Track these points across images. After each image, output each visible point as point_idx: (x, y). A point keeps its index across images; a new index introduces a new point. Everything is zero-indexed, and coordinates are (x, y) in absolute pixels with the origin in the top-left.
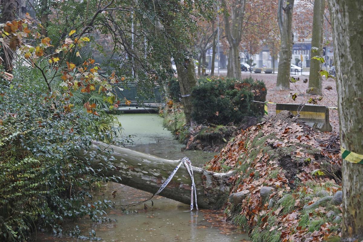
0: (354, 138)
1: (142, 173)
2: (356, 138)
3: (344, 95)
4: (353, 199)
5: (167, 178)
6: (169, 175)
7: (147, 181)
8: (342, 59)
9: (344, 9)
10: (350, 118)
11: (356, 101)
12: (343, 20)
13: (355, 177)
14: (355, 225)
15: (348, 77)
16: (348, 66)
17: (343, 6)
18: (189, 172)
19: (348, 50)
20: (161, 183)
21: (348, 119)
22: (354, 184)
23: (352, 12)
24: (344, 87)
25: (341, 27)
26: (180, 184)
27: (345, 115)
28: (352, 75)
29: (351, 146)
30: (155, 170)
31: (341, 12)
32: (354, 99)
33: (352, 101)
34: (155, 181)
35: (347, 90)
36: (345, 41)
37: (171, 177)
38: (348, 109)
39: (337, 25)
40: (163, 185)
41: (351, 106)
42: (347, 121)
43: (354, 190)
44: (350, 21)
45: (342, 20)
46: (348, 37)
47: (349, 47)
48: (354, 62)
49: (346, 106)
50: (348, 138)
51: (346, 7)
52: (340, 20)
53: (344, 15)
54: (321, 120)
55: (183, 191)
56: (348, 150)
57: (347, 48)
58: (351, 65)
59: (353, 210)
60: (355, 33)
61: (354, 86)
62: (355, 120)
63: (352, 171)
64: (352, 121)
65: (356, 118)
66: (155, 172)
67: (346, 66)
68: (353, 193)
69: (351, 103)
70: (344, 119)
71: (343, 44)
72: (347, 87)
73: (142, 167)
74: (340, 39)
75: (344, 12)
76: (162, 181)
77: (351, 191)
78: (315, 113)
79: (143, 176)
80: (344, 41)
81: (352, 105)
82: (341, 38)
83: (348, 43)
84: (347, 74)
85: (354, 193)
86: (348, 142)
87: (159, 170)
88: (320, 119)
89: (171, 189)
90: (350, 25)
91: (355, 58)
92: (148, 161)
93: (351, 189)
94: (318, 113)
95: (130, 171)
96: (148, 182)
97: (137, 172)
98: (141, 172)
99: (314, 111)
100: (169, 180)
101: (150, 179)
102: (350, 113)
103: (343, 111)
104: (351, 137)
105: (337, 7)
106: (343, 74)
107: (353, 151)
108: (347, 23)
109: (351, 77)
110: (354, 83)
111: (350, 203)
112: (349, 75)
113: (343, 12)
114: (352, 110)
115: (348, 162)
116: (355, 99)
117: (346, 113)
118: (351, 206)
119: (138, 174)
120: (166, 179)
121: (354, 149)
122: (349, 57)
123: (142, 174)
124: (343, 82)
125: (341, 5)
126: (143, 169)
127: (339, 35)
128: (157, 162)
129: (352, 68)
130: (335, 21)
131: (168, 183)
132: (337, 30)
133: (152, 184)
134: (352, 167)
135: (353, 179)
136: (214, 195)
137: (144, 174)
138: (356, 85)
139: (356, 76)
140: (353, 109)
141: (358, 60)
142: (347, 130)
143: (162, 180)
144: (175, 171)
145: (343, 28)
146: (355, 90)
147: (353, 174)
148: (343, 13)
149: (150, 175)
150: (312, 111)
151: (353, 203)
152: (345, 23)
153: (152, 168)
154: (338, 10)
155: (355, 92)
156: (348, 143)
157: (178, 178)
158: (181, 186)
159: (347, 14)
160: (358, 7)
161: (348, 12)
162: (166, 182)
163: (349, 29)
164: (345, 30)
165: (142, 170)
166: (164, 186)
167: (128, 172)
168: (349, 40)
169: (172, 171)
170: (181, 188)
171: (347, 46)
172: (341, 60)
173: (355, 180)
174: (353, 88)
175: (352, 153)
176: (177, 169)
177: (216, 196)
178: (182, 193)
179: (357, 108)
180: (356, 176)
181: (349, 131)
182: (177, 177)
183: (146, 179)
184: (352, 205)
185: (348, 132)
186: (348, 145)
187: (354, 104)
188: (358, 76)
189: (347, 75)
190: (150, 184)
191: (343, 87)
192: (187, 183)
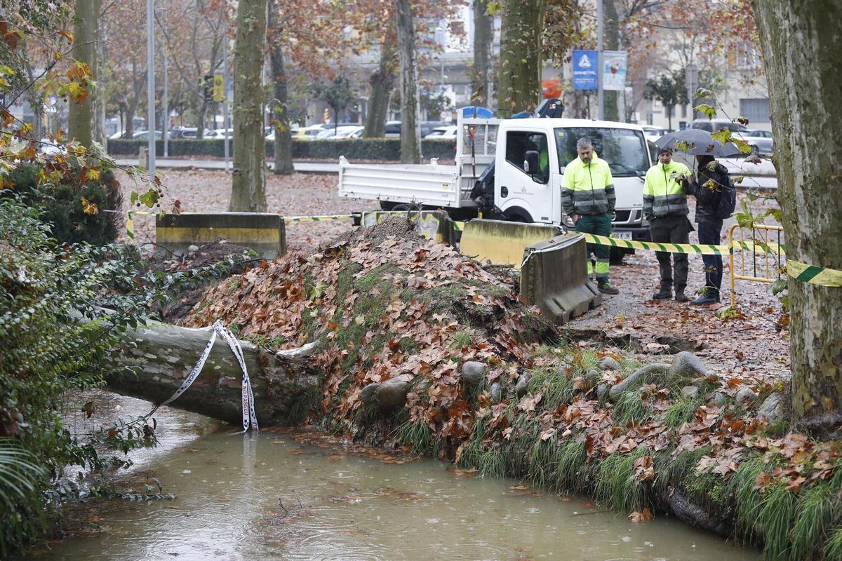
0: (832, 244)
1: (146, 358)
2: (836, 243)
3: (809, 171)
4: (829, 350)
5: (194, 365)
6: (198, 358)
7: (154, 374)
8: (804, 109)
9: (809, 24)
10: (823, 210)
11: (835, 182)
12: (808, 43)
13: (833, 312)
14: (837, 392)
15: (818, 141)
16: (819, 123)
17: (808, 20)
18: (235, 350)
19: (818, 94)
20: (182, 378)
21: (818, 212)
22: (832, 322)
23: (824, 30)
24: (810, 157)
25: (802, 55)
26: (219, 377)
27: (809, 206)
28: (825, 137)
29: (825, 258)
30: (170, 350)
31: (802, 28)
32: (830, 177)
33: (827, 181)
34: (170, 373)
35: (816, 163)
36: (812, 79)
37: (201, 364)
38: (818, 196)
39: (794, 52)
40: (185, 382)
41: (825, 190)
42: (815, 217)
43: (831, 333)
44: (821, 45)
45: (805, 43)
46: (817, 73)
47: (820, 90)
48: (829, 115)
49: (815, 191)
50: (817, 245)
51: (812, 21)
52: (802, 43)
53: (810, 36)
54: (270, 244)
55: (224, 392)
56: (817, 265)
57: (815, 91)
58: (825, 120)
59: (831, 367)
60: (830, 66)
61: (829, 155)
62: (833, 214)
63: (828, 300)
64: (826, 215)
65: (835, 211)
66: (171, 354)
67: (814, 121)
68: (830, 339)
69: (825, 184)
70: (807, 214)
71: (807, 84)
72: (816, 158)
73: (145, 347)
74: (800, 75)
75: (810, 29)
76: (185, 374)
77: (824, 336)
78: (255, 230)
79: (147, 364)
80: (809, 79)
81: (827, 188)
82: (802, 73)
83: (817, 82)
84: (815, 135)
85: (832, 338)
86: (817, 252)
87: (176, 350)
88: (268, 242)
89: (202, 388)
90: (820, 52)
91: (832, 107)
92: (153, 333)
93: (826, 332)
94: (262, 231)
95: (122, 356)
96: (157, 378)
97: (136, 357)
98: (143, 356)
99: (253, 227)
100: (198, 371)
101: (161, 371)
102: (822, 202)
103: (806, 199)
104: (825, 243)
105: (795, 20)
106: (807, 136)
107: (829, 267)
108: (814, 49)
109: (823, 140)
110: (831, 150)
111: (824, 356)
112: (819, 138)
113: (806, 28)
114: (826, 197)
115: (817, 286)
116: (833, 177)
117: (814, 202)
118: (826, 361)
119: (138, 360)
120: (193, 368)
121: (832, 262)
122: (820, 106)
123: (144, 361)
124: (806, 150)
125: (803, 16)
126: (148, 350)
127: (797, 68)
128: (171, 334)
129: (825, 126)
130: (788, 44)
131: (195, 377)
132: (794, 60)
133: (164, 381)
134: (827, 294)
135: (830, 314)
136: (286, 395)
137: (150, 360)
138: (833, 154)
139: (834, 138)
140: (829, 194)
141: (836, 112)
142: (815, 231)
143: (184, 372)
144: (208, 351)
145: (808, 57)
146: (832, 163)
147: (830, 306)
148: (806, 32)
149: (160, 361)
150: (246, 227)
151: (830, 355)
152: (811, 48)
153: (165, 346)
154: (797, 26)
155: (832, 166)
156: (819, 254)
157: (215, 365)
158: (221, 381)
159: (815, 32)
160: (832, 21)
161: (817, 29)
162: (193, 376)
163: (819, 59)
164: (811, 61)
165: (145, 352)
166: (187, 384)
167: (117, 359)
168: (818, 78)
169: (202, 350)
170: (221, 386)
171: (815, 87)
172: (803, 112)
173: (833, 316)
174: (828, 159)
175: (827, 270)
176: (211, 345)
177: (289, 398)
178: (222, 395)
179: (836, 193)
180: (837, 310)
181: (820, 233)
182: (213, 362)
183: (154, 370)
184: (829, 359)
185: (818, 235)
186: (816, 257)
187: (831, 187)
188: (837, 139)
189: (816, 138)
190: (160, 381)
191: (807, 159)
192: (232, 374)
